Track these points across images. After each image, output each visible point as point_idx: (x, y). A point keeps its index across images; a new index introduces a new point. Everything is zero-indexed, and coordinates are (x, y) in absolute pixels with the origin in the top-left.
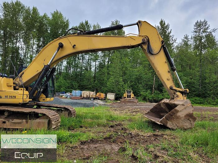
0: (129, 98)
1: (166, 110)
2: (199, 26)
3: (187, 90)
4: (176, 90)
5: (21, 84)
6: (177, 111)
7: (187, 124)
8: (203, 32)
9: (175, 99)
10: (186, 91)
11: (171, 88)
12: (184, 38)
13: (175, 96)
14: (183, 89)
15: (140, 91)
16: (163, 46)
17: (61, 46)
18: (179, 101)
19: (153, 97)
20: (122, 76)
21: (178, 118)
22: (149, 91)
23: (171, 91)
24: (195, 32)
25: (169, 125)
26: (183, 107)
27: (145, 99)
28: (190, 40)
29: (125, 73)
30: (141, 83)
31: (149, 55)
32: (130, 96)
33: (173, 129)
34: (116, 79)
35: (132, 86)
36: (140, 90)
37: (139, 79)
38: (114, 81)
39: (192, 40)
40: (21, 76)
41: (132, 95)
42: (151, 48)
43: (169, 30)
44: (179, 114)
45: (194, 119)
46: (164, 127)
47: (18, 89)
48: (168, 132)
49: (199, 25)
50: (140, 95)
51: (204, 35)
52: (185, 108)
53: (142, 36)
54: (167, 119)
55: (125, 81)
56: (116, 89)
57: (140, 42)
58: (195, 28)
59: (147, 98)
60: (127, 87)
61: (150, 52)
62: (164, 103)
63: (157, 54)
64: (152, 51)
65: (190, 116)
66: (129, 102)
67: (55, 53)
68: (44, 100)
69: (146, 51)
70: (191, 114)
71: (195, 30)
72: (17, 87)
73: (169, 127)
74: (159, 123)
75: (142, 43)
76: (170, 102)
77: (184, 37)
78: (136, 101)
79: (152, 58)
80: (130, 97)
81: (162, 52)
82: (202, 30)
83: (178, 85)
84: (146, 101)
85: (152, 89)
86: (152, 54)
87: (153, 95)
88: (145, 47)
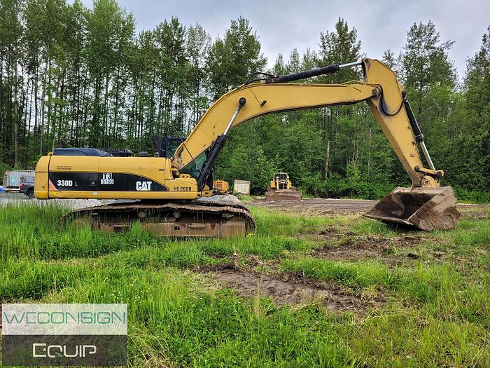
0: (284, 190)
1: (401, 206)
2: (419, 34)
3: (442, 171)
4: (423, 172)
5: (181, 167)
6: (434, 204)
7: (448, 223)
8: (427, 48)
9: (423, 186)
10: (440, 173)
11: (417, 170)
12: (382, 59)
13: (424, 181)
14: (433, 171)
15: (299, 174)
16: (404, 102)
17: (242, 103)
18: (432, 189)
19: (326, 187)
20: (261, 144)
21: (435, 214)
22: (319, 175)
23: (417, 174)
24: (409, 47)
25: (422, 225)
26: (442, 198)
27: (310, 191)
28: (395, 62)
29: (265, 137)
30: (302, 158)
31: (382, 116)
32: (286, 185)
33: (428, 231)
34: (249, 150)
35: (283, 165)
36: (300, 172)
37: (296, 149)
38: (245, 154)
39: (400, 63)
40: (179, 155)
41: (289, 184)
42: (385, 105)
43: (357, 43)
44: (436, 208)
45: (458, 215)
46: (415, 228)
47: (178, 177)
48: (421, 234)
49: (417, 33)
50: (301, 182)
51: (427, 53)
52: (445, 200)
53: (372, 86)
54: (419, 216)
55: (269, 154)
56: (251, 172)
57: (370, 94)
58: (410, 38)
59: (316, 190)
60: (274, 167)
61: (384, 110)
62: (398, 194)
63: (396, 114)
64: (386, 108)
65: (452, 211)
66: (285, 197)
67: (234, 115)
68: (207, 194)
69: (378, 110)
70: (453, 208)
71: (411, 43)
72: (178, 174)
73: (422, 228)
74: (409, 223)
75: (372, 97)
76: (413, 191)
77: (384, 56)
78: (299, 196)
79: (386, 120)
80: (286, 188)
81: (403, 111)
82: (423, 44)
83: (426, 164)
84: (313, 194)
85: (324, 169)
86: (388, 115)
87: (325, 182)
88: (376, 103)
